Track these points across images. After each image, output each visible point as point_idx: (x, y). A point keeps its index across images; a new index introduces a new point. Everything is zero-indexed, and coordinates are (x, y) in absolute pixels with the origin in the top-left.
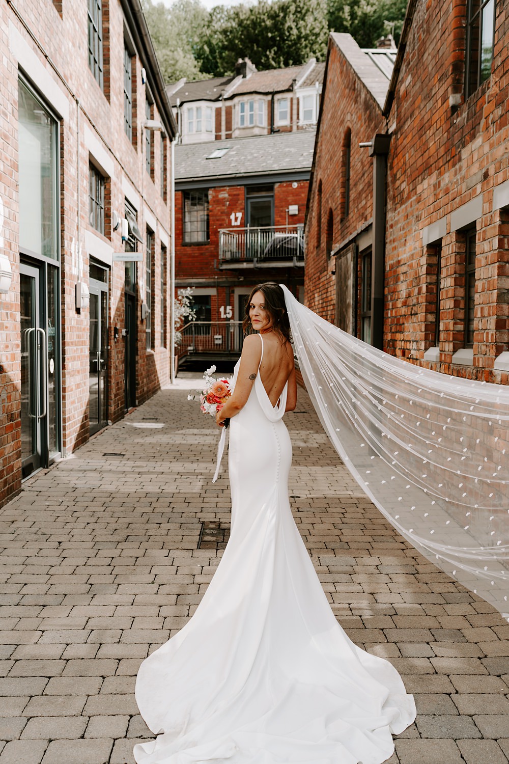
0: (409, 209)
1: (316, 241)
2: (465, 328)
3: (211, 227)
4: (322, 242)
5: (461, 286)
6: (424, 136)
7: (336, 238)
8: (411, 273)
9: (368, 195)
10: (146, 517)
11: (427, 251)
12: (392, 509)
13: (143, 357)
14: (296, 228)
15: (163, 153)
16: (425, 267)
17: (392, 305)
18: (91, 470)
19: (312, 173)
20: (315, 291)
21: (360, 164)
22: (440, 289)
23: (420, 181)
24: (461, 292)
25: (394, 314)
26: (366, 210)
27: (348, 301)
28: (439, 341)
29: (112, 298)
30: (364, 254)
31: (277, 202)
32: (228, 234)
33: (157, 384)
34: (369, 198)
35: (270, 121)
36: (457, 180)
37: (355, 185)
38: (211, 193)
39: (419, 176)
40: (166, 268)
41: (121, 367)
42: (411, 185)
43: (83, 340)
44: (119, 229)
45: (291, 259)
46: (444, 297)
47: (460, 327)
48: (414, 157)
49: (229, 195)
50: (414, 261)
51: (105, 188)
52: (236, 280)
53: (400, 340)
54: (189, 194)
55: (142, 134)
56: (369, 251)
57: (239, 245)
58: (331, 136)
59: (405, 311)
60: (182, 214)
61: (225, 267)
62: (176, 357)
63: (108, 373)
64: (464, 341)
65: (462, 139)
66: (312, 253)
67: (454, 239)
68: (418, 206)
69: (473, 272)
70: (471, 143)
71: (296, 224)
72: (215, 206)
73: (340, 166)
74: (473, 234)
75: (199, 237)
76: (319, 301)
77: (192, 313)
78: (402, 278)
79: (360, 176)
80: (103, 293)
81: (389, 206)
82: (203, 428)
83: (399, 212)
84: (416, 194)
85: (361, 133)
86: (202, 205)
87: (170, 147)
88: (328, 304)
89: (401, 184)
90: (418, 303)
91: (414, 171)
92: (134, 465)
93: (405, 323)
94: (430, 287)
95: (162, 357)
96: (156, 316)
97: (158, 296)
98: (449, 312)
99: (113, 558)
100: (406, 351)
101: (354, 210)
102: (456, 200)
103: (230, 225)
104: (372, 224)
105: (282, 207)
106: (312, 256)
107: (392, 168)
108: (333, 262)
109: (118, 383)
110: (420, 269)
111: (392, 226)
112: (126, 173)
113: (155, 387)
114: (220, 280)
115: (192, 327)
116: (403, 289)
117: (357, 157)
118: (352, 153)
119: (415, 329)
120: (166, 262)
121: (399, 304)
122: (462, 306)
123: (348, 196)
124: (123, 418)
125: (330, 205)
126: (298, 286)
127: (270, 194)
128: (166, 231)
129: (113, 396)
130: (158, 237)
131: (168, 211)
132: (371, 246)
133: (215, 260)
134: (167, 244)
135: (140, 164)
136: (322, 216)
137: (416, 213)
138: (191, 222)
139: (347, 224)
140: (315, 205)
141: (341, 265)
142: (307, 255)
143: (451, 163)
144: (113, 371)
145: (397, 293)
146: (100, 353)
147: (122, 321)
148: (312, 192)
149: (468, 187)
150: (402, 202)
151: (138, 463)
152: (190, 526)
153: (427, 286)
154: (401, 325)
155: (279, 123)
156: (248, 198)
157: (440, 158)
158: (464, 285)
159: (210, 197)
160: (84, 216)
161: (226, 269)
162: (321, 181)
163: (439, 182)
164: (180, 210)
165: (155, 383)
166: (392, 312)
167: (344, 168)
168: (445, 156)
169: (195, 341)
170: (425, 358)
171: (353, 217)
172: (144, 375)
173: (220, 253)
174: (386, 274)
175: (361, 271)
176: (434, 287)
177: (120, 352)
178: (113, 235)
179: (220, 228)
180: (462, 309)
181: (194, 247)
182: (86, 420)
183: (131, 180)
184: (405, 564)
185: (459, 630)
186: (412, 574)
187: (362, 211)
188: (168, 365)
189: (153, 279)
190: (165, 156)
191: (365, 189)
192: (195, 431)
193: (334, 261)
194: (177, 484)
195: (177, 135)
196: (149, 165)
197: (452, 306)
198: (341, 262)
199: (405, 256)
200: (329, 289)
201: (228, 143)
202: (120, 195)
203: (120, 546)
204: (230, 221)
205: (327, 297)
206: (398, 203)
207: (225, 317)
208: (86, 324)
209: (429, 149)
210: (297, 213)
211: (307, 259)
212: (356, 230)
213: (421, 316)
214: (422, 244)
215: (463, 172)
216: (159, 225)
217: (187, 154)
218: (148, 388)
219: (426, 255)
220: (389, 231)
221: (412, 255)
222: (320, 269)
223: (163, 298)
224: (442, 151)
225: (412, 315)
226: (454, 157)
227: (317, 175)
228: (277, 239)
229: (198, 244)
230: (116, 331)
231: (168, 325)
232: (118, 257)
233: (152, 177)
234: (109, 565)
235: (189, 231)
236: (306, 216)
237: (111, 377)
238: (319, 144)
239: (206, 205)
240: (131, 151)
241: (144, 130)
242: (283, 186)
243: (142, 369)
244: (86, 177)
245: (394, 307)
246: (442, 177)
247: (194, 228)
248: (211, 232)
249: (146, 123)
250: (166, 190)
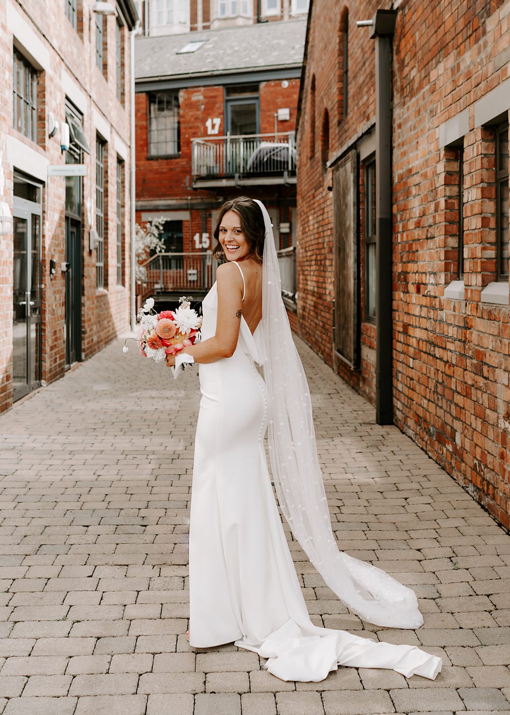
0: (421, 103)
1: (309, 150)
2: (497, 254)
3: (182, 137)
4: (316, 151)
5: (490, 199)
6: (438, 8)
7: (333, 146)
8: (426, 184)
9: (370, 89)
10: (70, 516)
11: (445, 155)
12: (406, 499)
13: (92, 298)
14: (287, 136)
15: (119, 44)
16: (442, 176)
17: (403, 227)
18: (7, 450)
19: (303, 69)
20: (310, 213)
21: (359, 51)
22: (464, 204)
23: (434, 66)
24: (490, 207)
25: (405, 239)
26: (368, 107)
27: (348, 223)
28: (463, 272)
29: (47, 223)
30: (367, 164)
31: (263, 106)
32: (204, 144)
33: (111, 332)
34: (372, 92)
35: (256, 10)
36: (482, 60)
37: (355, 77)
38: (182, 95)
39: (432, 59)
40: (124, 187)
41: (61, 311)
42: (423, 71)
43: (4, 276)
44: (57, 136)
45: (280, 175)
46: (469, 214)
47: (491, 253)
48: (425, 35)
49: (205, 97)
50: (428, 169)
51: (38, 83)
52: (214, 201)
53: (413, 273)
54: (155, 97)
55: (90, 19)
56: (372, 160)
57: (218, 159)
58: (325, 19)
59: (418, 235)
60: (147, 120)
61: (199, 185)
62: (139, 297)
63: (41, 319)
64: (496, 272)
65: (486, 6)
66: (305, 165)
67: (479, 137)
68: (432, 97)
69: (506, 179)
70: (498, 10)
71: (286, 131)
72: (187, 110)
73: (337, 55)
74: (504, 130)
75: (170, 149)
76: (314, 225)
77: (160, 243)
78: (414, 191)
79: (360, 66)
80: (35, 217)
81: (397, 99)
82: (165, 389)
83: (408, 107)
84: (429, 82)
85: (360, 12)
86: (171, 109)
87: (129, 38)
88: (325, 228)
89: (410, 71)
90: (435, 223)
91: (426, 53)
92: (66, 441)
93: (419, 249)
94: (449, 201)
95: (119, 298)
96: (110, 246)
97: (112, 221)
98: (476, 234)
99: (14, 580)
100: (422, 286)
101: (354, 109)
102: (480, 85)
103: (205, 134)
104: (374, 124)
105: (269, 111)
106: (305, 169)
107: (398, 52)
108: (329, 176)
109: (55, 332)
110: (436, 178)
111: (400, 126)
112: (67, 66)
113: (109, 336)
114: (195, 201)
115: (159, 260)
116: (415, 205)
117: (356, 42)
118: (350, 37)
119: (431, 257)
120: (124, 179)
121: (411, 225)
122: (492, 224)
123: (347, 92)
124: (63, 376)
125: (325, 105)
126: (290, 208)
127: (255, 95)
128: (124, 141)
129: (48, 349)
130: (113, 148)
131: (127, 116)
132: (373, 154)
133: (188, 177)
134: (125, 156)
135: (87, 57)
136: (316, 119)
137: (429, 107)
138: (157, 130)
139: (346, 127)
140: (307, 106)
141: (339, 179)
142: (299, 169)
143: (472, 38)
144: (48, 317)
145: (408, 211)
146: (29, 293)
147: (61, 252)
148: (305, 90)
149: (495, 68)
150: (412, 94)
151: (72, 439)
152: (129, 529)
153: (446, 201)
154: (414, 252)
155: (266, 12)
156: (227, 101)
157: (458, 34)
158: (494, 197)
159: (181, 100)
160: (6, 116)
161: (201, 188)
162: (314, 76)
163: (459, 65)
164: (145, 116)
165: (109, 331)
166: (402, 235)
167: (341, 57)
168: (465, 31)
169: (163, 277)
170: (446, 296)
171: (352, 118)
172: (93, 321)
173: (193, 168)
174: (394, 187)
175: (363, 185)
176: (456, 202)
177: (59, 292)
178: (48, 142)
179: (193, 137)
180: (493, 229)
181: (162, 161)
182: (8, 380)
183: (74, 75)
184: (421, 582)
185: (500, 689)
186: (432, 599)
187: (363, 109)
188: (128, 307)
189: (106, 199)
190: (123, 49)
191: (366, 82)
192: (154, 393)
193: (331, 174)
194: (118, 467)
195: (138, 23)
196: (101, 59)
197: (479, 225)
198: (339, 175)
199: (417, 163)
200: (326, 210)
201: (205, 35)
202: (58, 94)
203: (28, 561)
204: (206, 129)
205: (323, 220)
206: (407, 96)
207: (200, 246)
208: (7, 255)
209: (444, 23)
210: (288, 118)
211: (299, 173)
212: (357, 133)
213: (440, 239)
214: (438, 145)
215: (489, 49)
216: (114, 132)
217: (153, 49)
218: (99, 337)
219: (444, 160)
220: (397, 132)
221: (427, 161)
222: (314, 185)
223: (120, 223)
224: (461, 24)
225: (427, 238)
226: (476, 30)
227: (310, 69)
228: (263, 149)
229: (168, 158)
230: (52, 264)
231: (127, 257)
232: (55, 170)
233: (105, 73)
234: (8, 592)
235: (156, 141)
236: (298, 120)
237: (45, 324)
238: (311, 31)
239: (176, 110)
240: (75, 40)
241: (94, 15)
242: (271, 86)
243: (90, 313)
244: (9, 68)
245: (405, 229)
246: (462, 58)
247: (162, 138)
248: (182, 143)
249: (95, 6)
250: (124, 90)
